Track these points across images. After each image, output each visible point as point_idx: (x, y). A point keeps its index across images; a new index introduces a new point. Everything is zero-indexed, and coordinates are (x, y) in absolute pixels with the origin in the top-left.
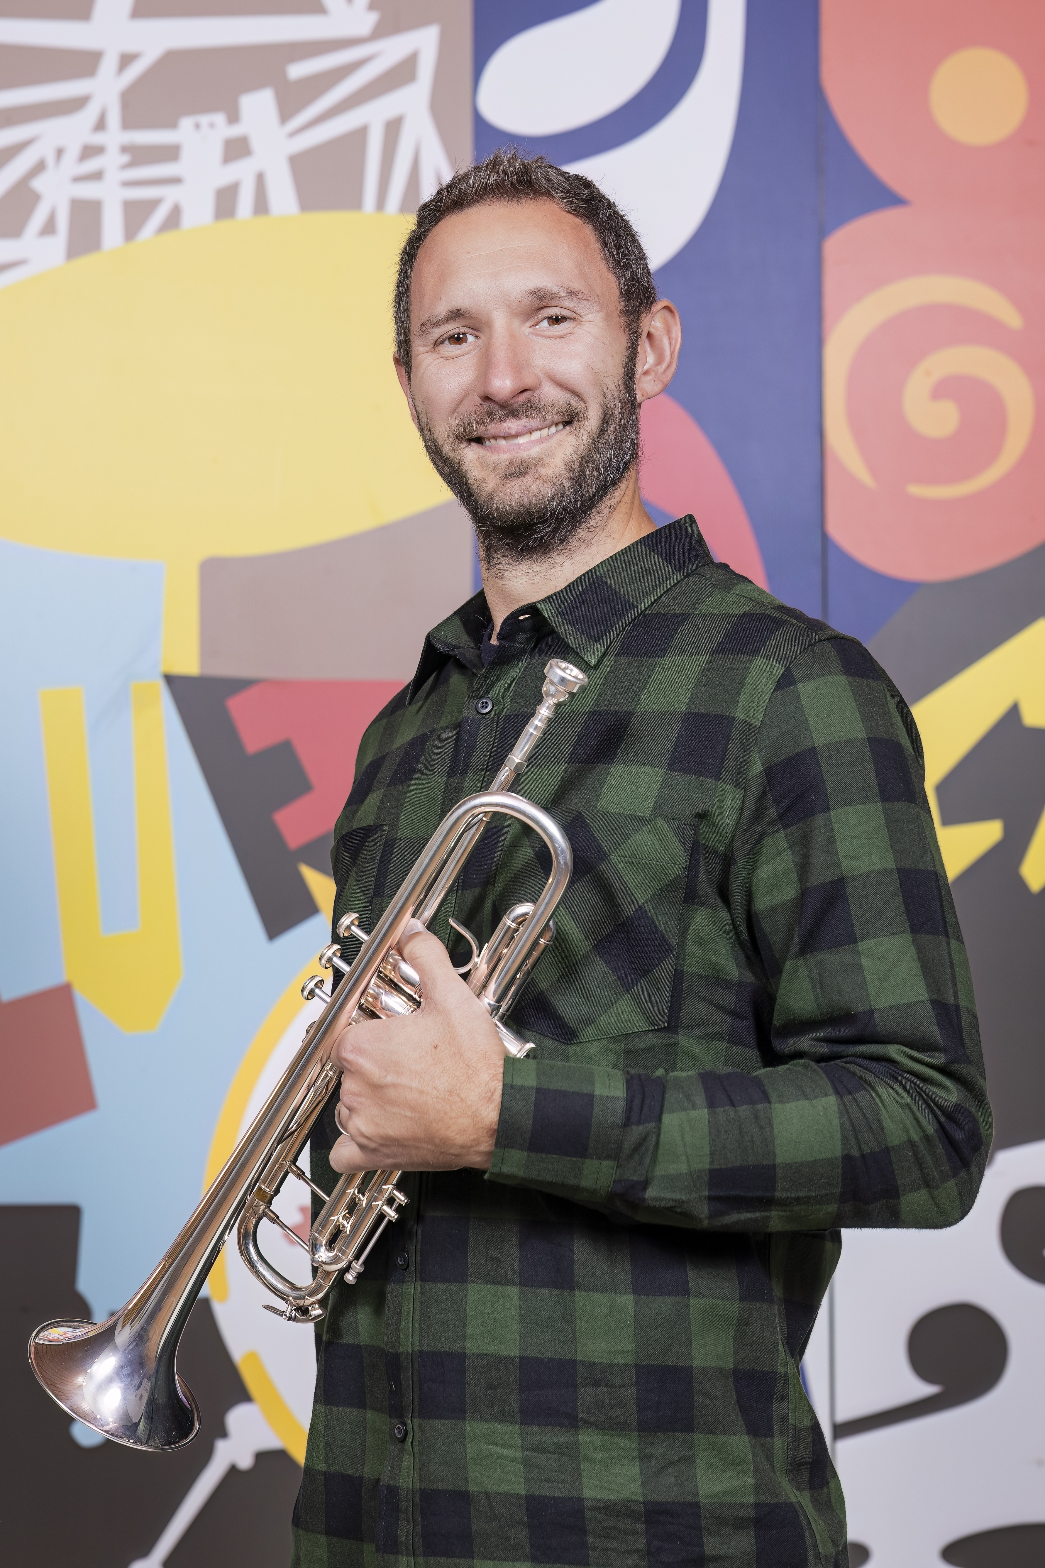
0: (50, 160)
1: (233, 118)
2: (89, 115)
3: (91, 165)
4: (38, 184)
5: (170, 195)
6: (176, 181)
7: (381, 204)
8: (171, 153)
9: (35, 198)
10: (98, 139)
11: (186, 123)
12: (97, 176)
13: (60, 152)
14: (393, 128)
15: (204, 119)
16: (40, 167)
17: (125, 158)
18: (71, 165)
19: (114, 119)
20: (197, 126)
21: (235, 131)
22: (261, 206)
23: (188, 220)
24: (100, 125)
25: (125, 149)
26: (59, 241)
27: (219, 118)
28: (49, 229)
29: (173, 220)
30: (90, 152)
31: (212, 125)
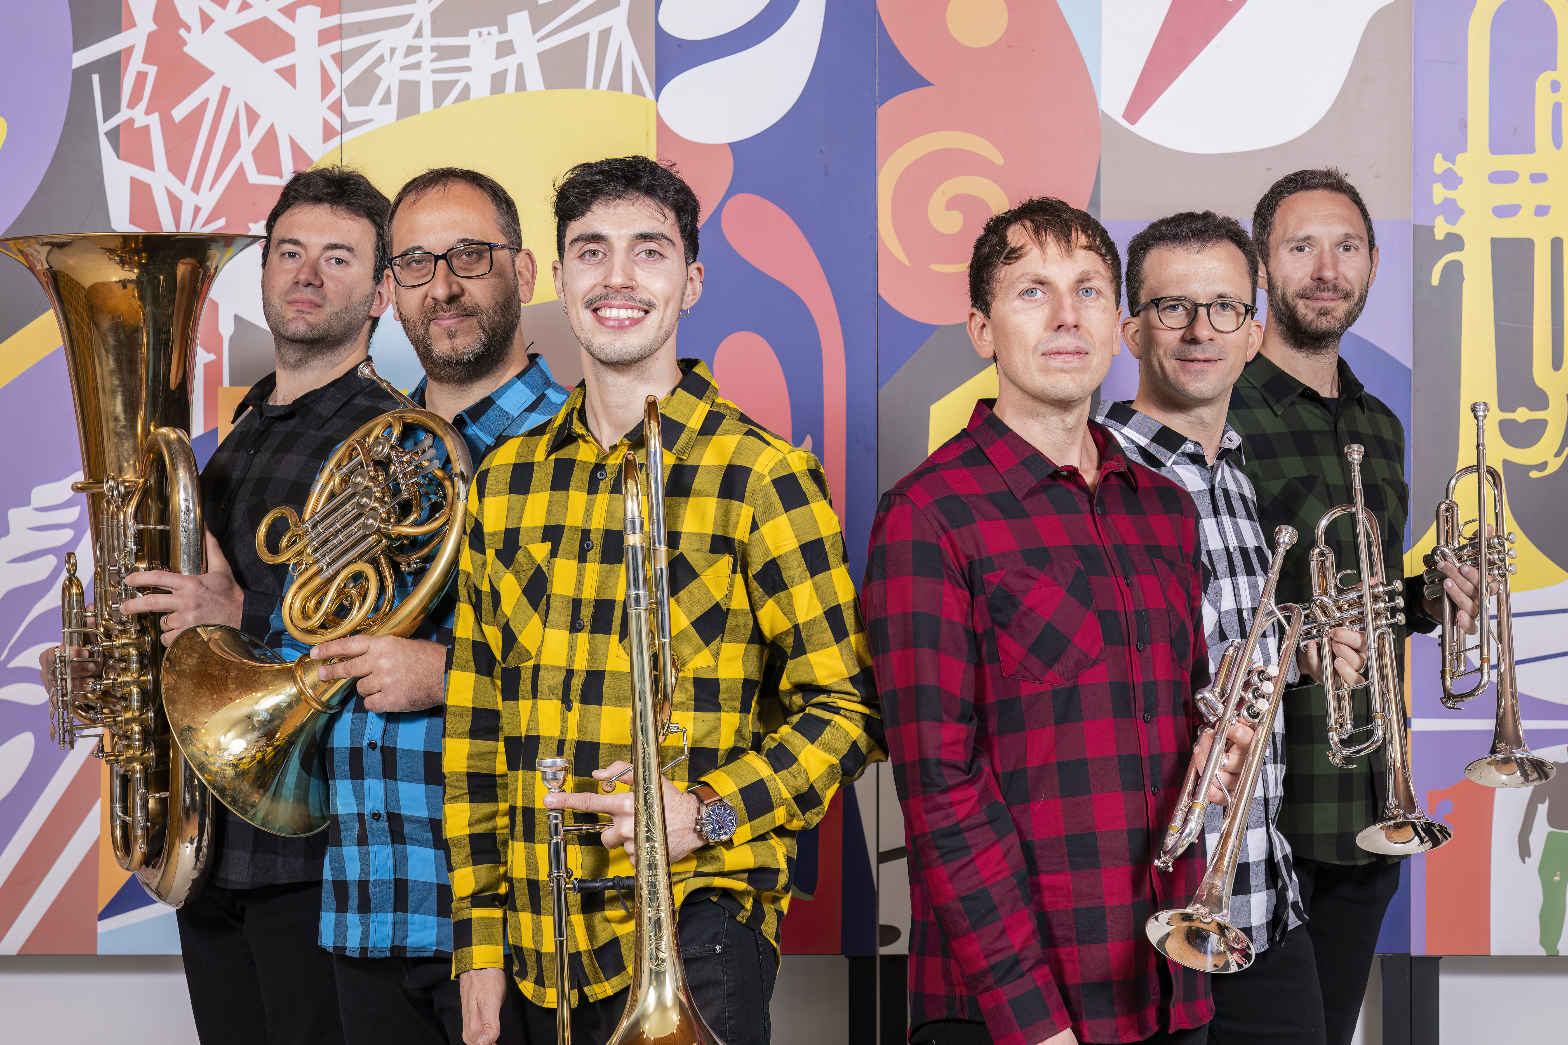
0: (387, 56)
1: (503, 29)
2: (412, 26)
3: (413, 59)
4: (378, 71)
5: (463, 77)
6: (468, 69)
7: (596, 85)
8: (464, 51)
9: (377, 80)
10: (417, 42)
11: (473, 32)
12: (417, 66)
13: (393, 51)
14: (605, 35)
15: (484, 30)
16: (380, 60)
17: (434, 55)
18: (399, 59)
19: (427, 29)
20: (480, 34)
21: (504, 37)
22: (521, 85)
23: (474, 95)
24: (418, 34)
25: (433, 49)
26: (393, 107)
27: (494, 29)
28: (386, 99)
29: (465, 94)
30: (412, 50)
31: (489, 34)
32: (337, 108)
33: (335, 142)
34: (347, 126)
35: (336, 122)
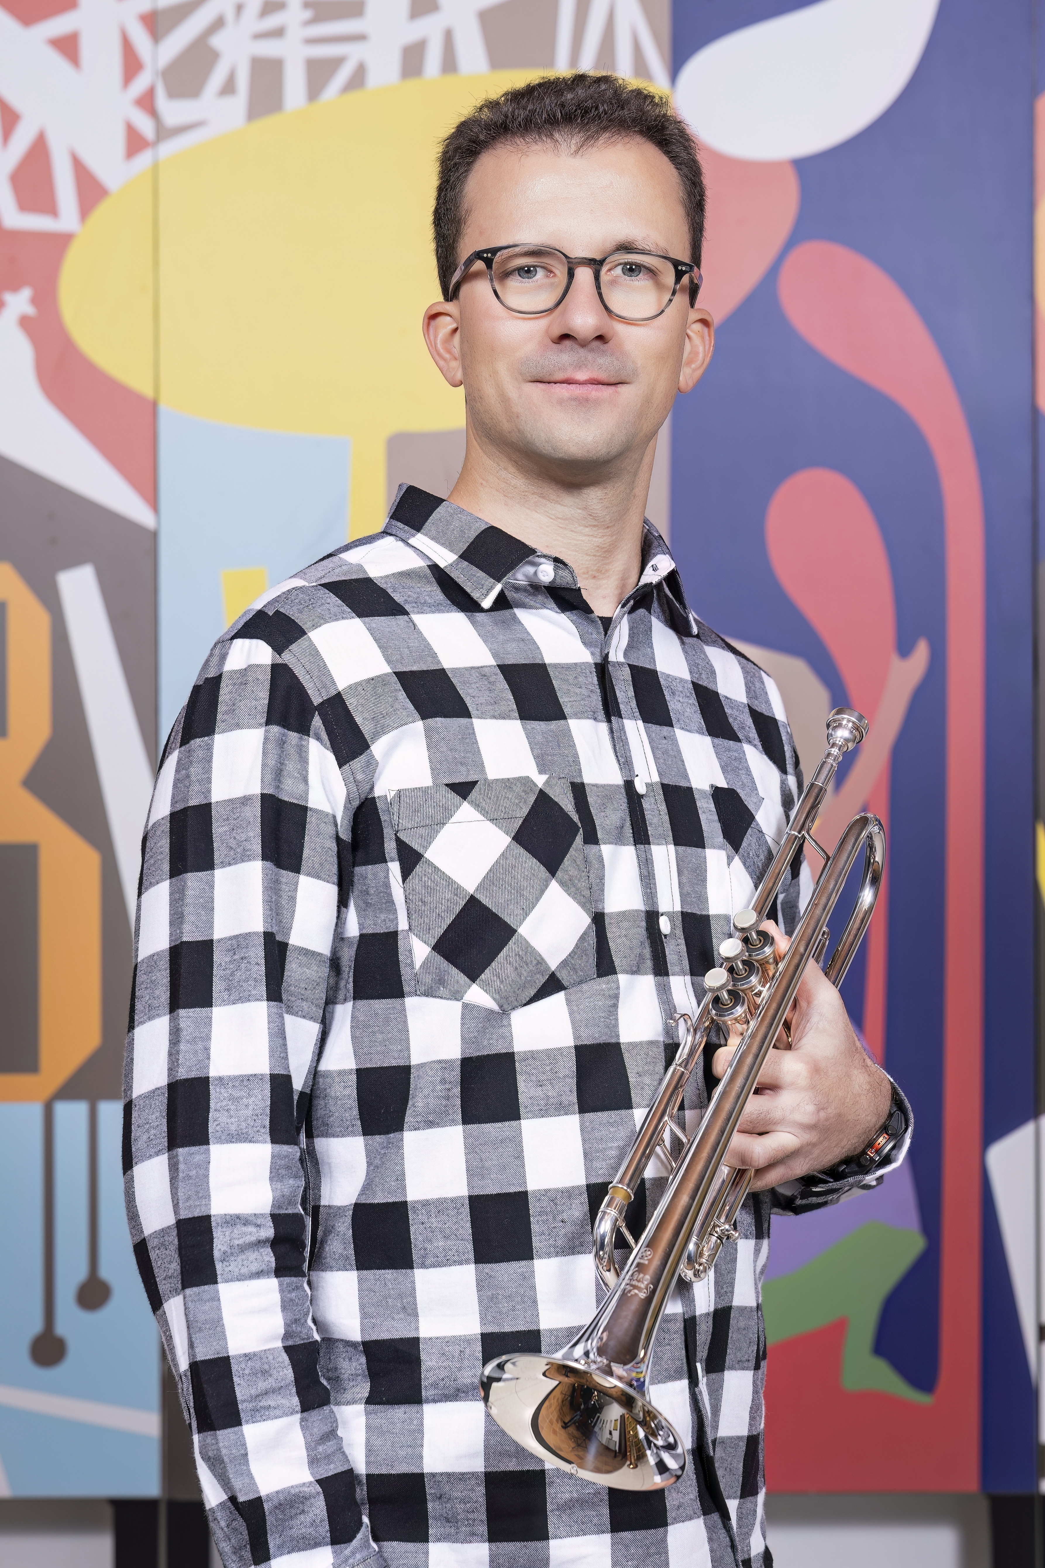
0: (230, 16)
3: (272, 21)
4: (217, 41)
5: (354, 53)
6: (360, 38)
7: (575, 61)
8: (354, 8)
9: (214, 56)
12: (278, 33)
13: (239, 8)
16: (218, 24)
17: (308, 14)
18: (251, 22)
22: (450, 64)
23: (373, 79)
26: (239, 102)
28: (229, 88)
29: (358, 79)
30: (271, 7)
32: (147, 102)
33: (144, 159)
34: (164, 133)
35: (145, 126)
